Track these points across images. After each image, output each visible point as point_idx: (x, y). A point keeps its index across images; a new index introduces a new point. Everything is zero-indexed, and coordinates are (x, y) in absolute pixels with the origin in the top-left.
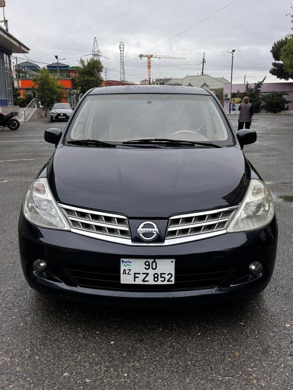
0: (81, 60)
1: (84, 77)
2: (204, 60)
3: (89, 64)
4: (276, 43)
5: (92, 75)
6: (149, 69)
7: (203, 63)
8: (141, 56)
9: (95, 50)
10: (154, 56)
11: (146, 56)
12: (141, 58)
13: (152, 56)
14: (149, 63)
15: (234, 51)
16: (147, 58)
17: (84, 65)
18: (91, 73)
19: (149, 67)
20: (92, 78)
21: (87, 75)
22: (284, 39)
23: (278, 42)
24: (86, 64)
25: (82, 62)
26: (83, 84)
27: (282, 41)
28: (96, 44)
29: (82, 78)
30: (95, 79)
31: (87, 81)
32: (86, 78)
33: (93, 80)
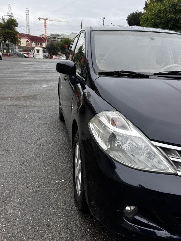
0: (3, 18)
1: (5, 30)
2: (82, 23)
3: (8, 21)
4: (130, 15)
5: (11, 28)
6: (45, 27)
7: (81, 25)
8: (40, 19)
9: (9, 12)
10: (48, 19)
11: (43, 19)
12: (40, 20)
13: (47, 19)
14: (45, 23)
15: (104, 18)
16: (44, 20)
17: (4, 22)
18: (10, 27)
19: (45, 26)
20: (10, 31)
21: (7, 28)
22: (135, 12)
23: (131, 14)
24: (6, 21)
25: (3, 20)
26: (4, 34)
27: (134, 13)
29: (4, 31)
30: (13, 32)
31: (7, 33)
32: (6, 31)
33: (11, 32)
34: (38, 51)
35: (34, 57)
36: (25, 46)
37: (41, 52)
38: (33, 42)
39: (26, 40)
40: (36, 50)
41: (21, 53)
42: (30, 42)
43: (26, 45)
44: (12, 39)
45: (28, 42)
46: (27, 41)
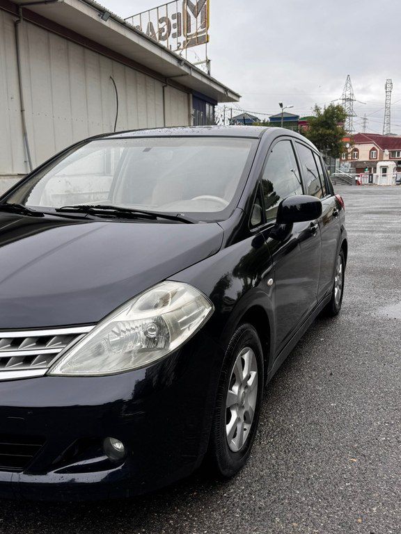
0: (316, 107)
1: (317, 131)
3: (327, 112)
5: (330, 126)
9: (347, 92)
17: (319, 114)
18: (327, 124)
20: (328, 132)
21: (322, 127)
24: (322, 112)
25: (317, 109)
26: (315, 139)
28: (348, 85)
29: (315, 132)
30: (333, 133)
31: (323, 136)
32: (320, 132)
33: (330, 134)
34: (385, 170)
35: (371, 182)
36: (368, 159)
37: (390, 172)
38: (386, 150)
39: (370, 146)
40: (381, 167)
41: (351, 175)
42: (378, 150)
43: (370, 158)
44: (331, 147)
45: (374, 152)
46: (373, 149)
